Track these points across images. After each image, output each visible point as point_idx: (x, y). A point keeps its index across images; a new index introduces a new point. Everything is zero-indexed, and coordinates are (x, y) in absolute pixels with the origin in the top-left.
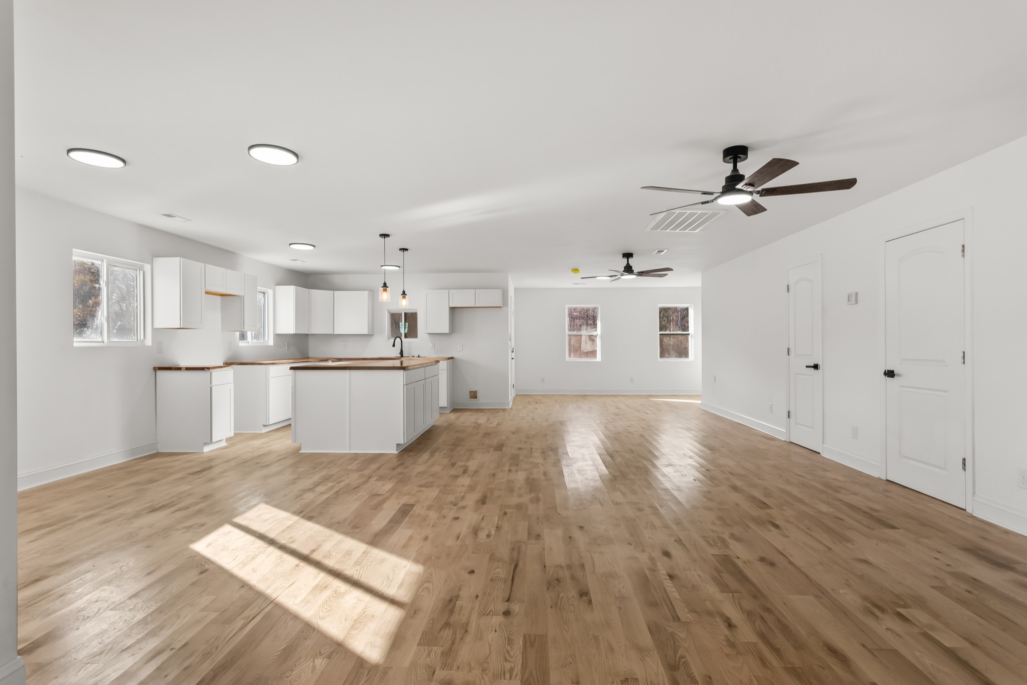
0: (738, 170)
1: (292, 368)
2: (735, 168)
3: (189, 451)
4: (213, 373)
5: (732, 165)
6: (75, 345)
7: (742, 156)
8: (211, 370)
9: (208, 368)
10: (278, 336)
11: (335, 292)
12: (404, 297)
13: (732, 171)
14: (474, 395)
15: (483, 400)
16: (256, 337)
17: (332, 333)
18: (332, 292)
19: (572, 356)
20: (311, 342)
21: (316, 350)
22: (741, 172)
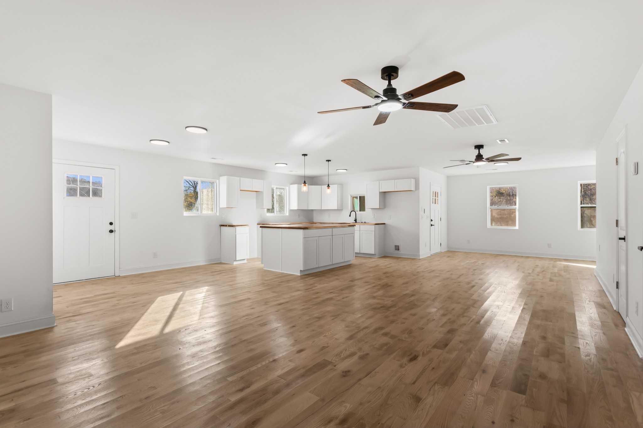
0: (391, 85)
1: (261, 227)
2: (390, 84)
3: (226, 263)
4: (237, 228)
5: (387, 81)
6: (184, 215)
7: (394, 74)
8: (236, 227)
9: (235, 226)
10: (291, 211)
11: (322, 186)
12: (328, 188)
13: (388, 85)
14: (397, 248)
15: (403, 252)
16: (280, 211)
17: (320, 209)
18: (320, 186)
19: (493, 224)
20: (315, 214)
21: (317, 218)
22: (394, 86)
